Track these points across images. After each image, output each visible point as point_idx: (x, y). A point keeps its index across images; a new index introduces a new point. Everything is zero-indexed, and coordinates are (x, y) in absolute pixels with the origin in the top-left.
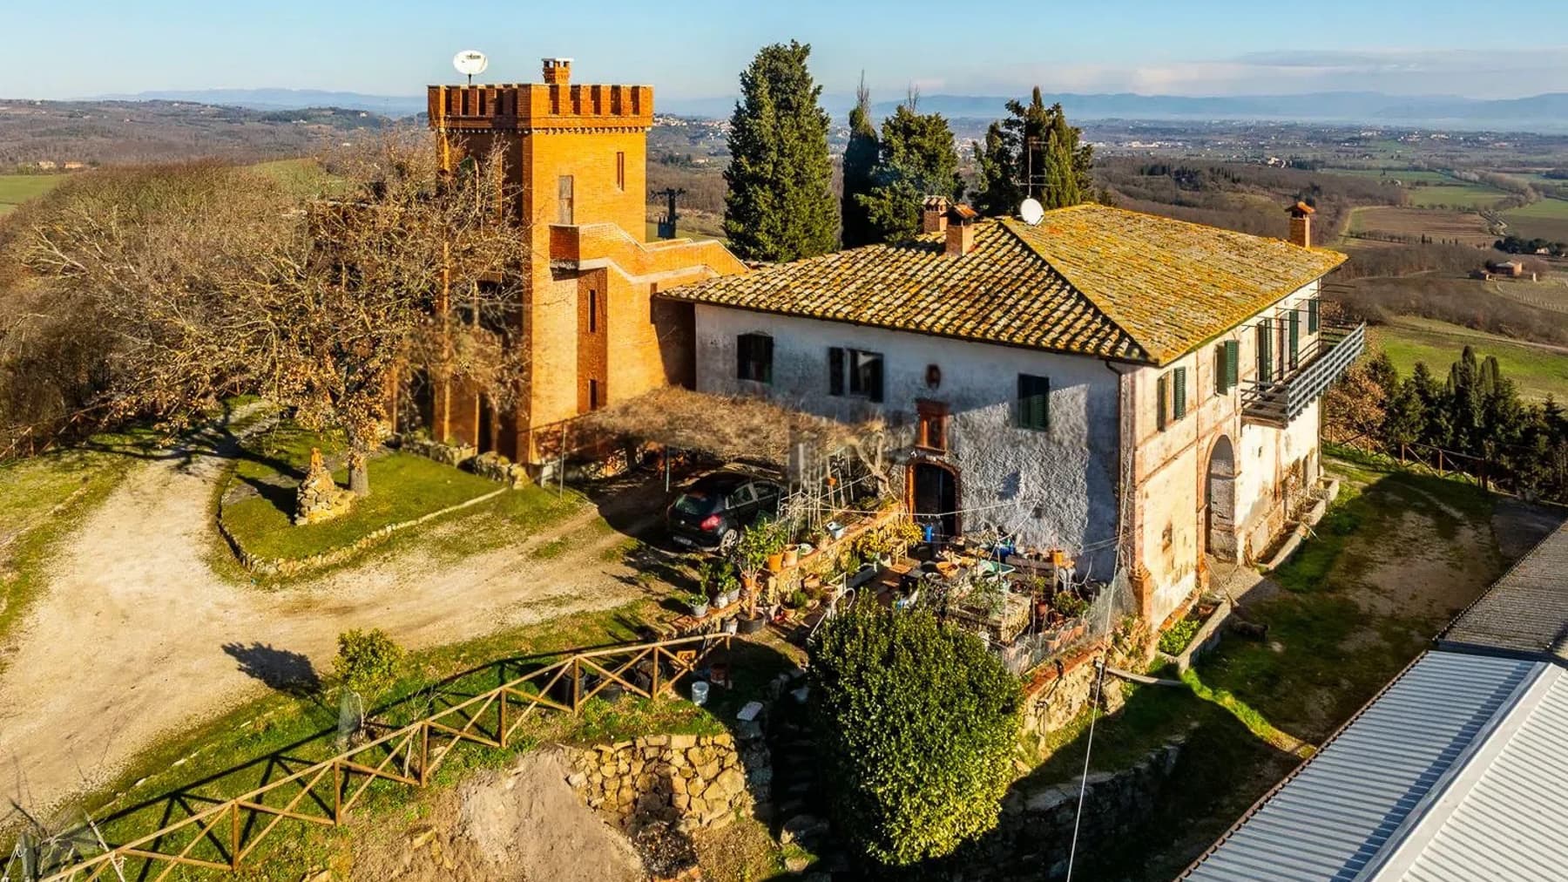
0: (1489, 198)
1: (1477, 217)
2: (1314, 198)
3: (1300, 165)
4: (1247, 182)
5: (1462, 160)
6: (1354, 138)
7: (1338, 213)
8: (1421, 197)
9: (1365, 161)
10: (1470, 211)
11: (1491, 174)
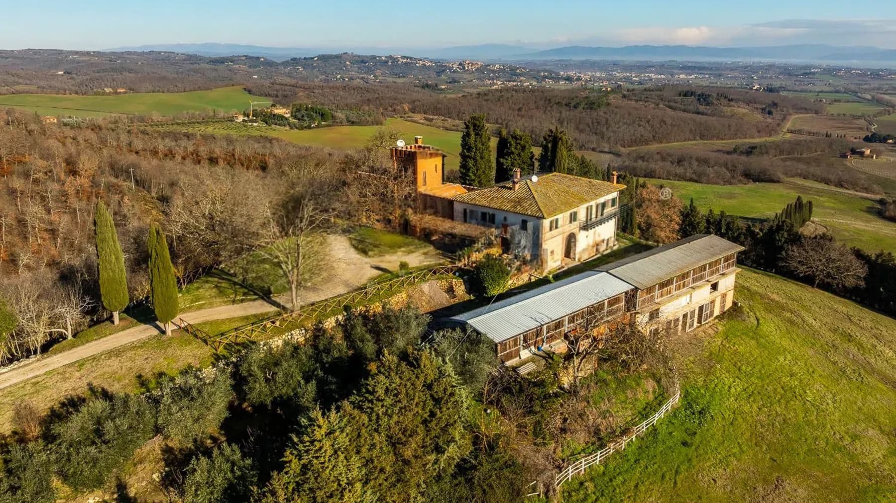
0: (874, 109)
1: (863, 121)
2: (772, 110)
3: (770, 90)
4: (737, 101)
5: (866, 86)
6: (807, 72)
7: (784, 119)
8: (834, 109)
9: (810, 87)
10: (859, 118)
11: (879, 95)
